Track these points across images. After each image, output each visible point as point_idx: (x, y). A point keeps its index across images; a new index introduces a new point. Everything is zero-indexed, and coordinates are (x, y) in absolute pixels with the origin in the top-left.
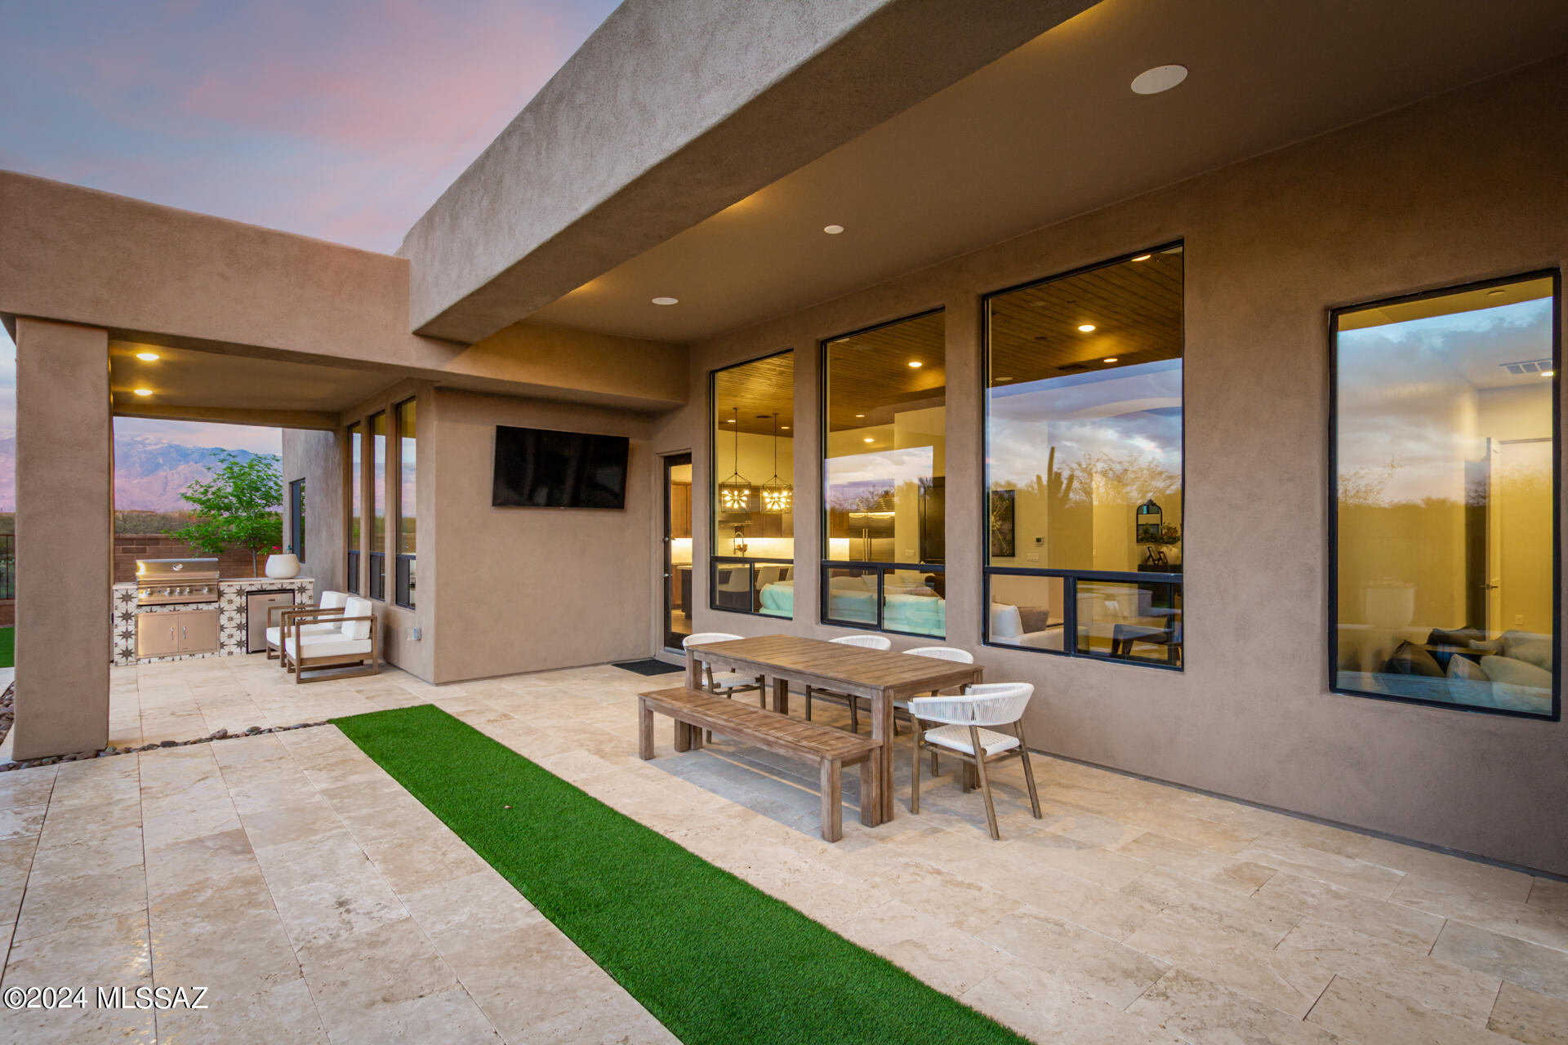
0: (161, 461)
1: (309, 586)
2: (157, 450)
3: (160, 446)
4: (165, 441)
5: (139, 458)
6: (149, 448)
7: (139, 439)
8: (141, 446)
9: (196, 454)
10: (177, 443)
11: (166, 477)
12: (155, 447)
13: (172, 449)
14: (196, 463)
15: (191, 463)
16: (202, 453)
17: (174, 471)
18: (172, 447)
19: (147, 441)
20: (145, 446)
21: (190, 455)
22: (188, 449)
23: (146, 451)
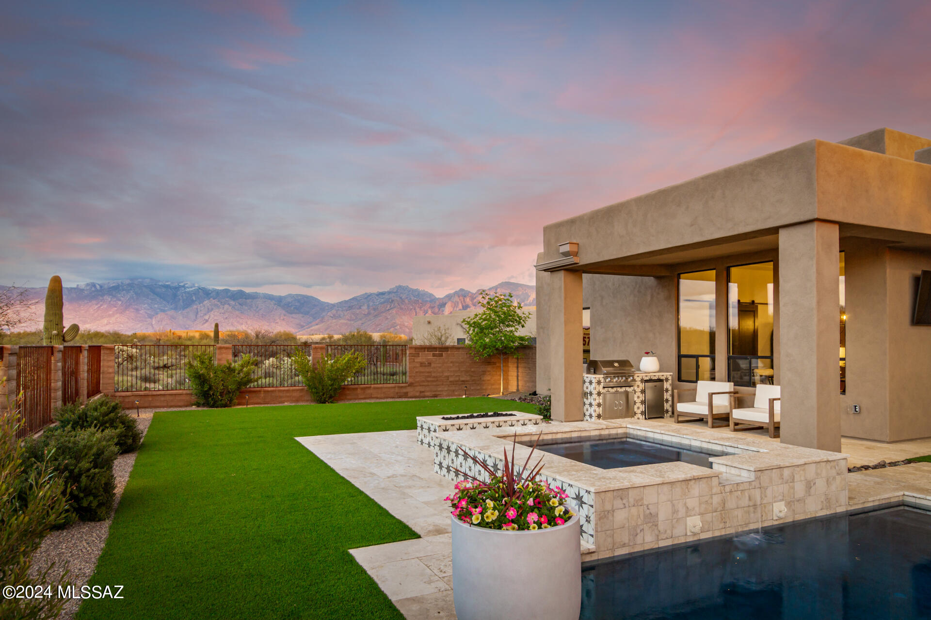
0: (194, 299)
1: (670, 378)
2: (192, 291)
3: (194, 288)
4: (196, 285)
5: (182, 296)
6: (188, 290)
7: (182, 284)
8: (183, 289)
9: (214, 293)
10: (203, 287)
11: (197, 309)
12: (191, 289)
13: (200, 290)
14: (214, 299)
15: (211, 299)
16: (218, 292)
17: (201, 305)
18: (200, 289)
19: (186, 286)
20: (185, 289)
21: (210, 293)
22: (209, 290)
23: (186, 292)
